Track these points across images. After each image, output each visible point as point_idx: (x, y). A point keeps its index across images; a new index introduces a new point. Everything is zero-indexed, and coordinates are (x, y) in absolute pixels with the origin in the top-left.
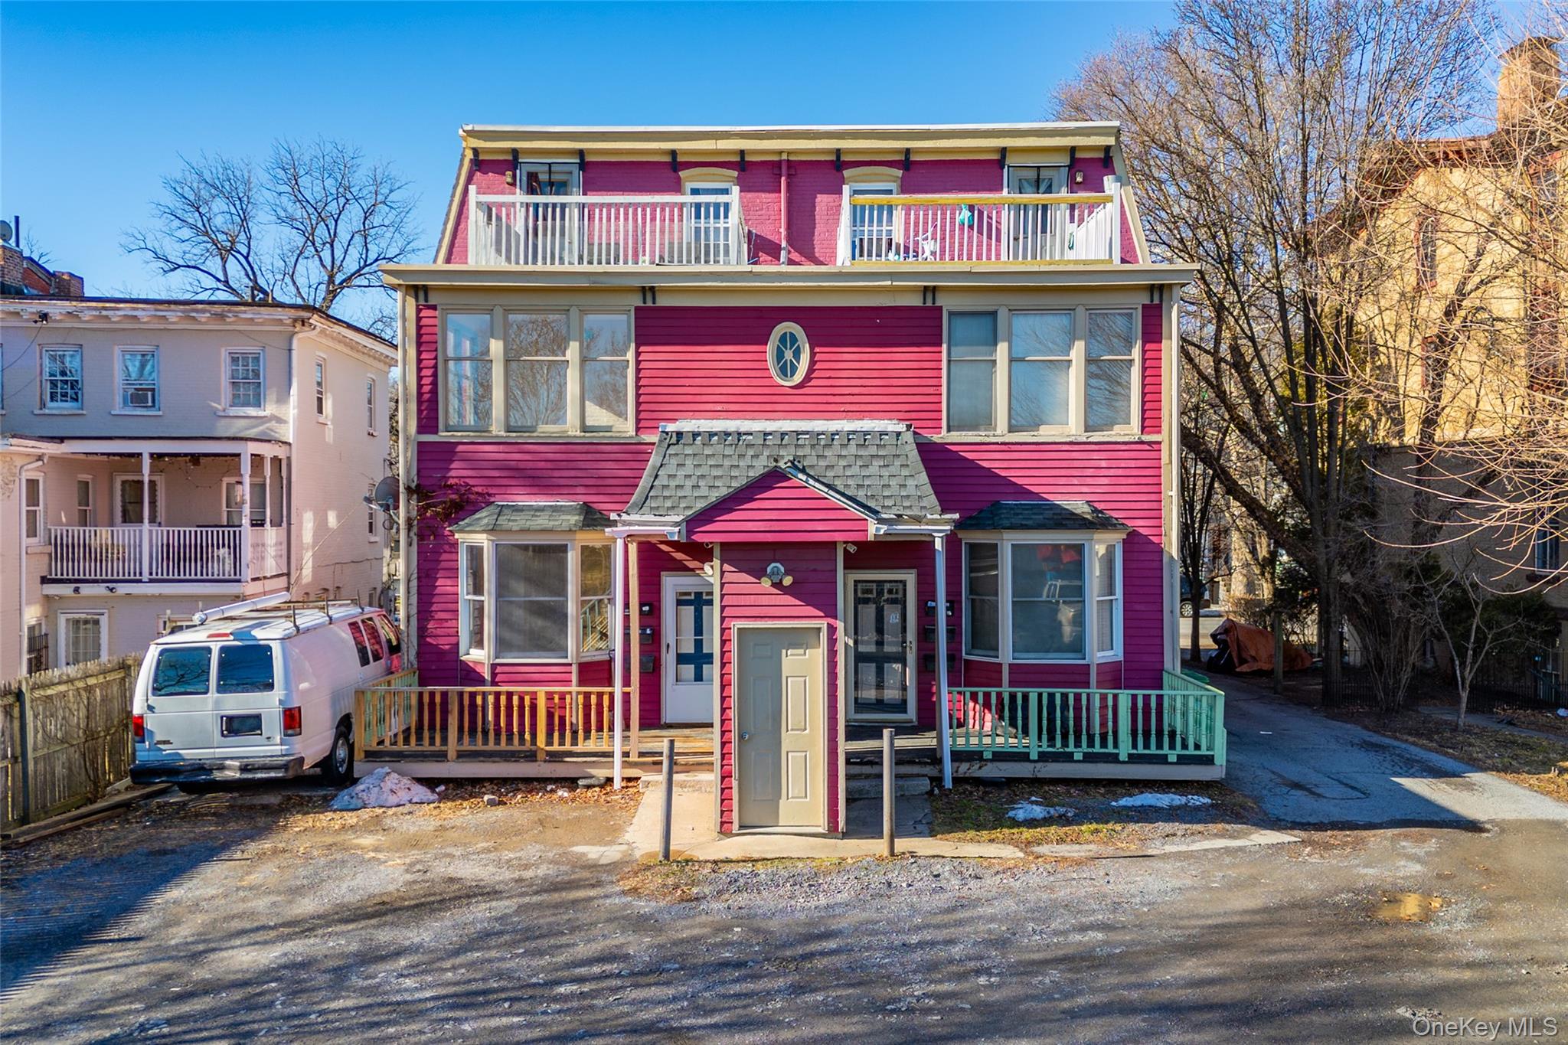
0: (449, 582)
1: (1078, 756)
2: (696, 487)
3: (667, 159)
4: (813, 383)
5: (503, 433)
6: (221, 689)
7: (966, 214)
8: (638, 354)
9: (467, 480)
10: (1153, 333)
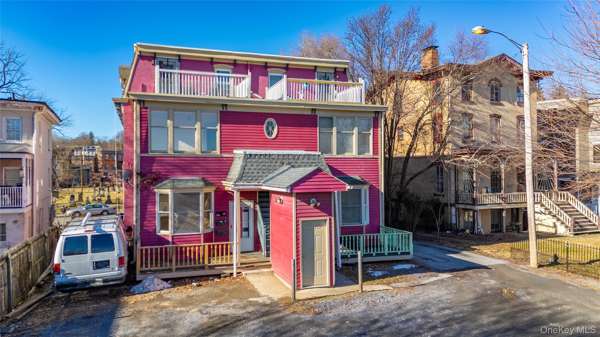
0: (152, 207)
1: (374, 255)
2: (258, 173)
3: (210, 60)
4: (279, 138)
5: (172, 153)
6: (93, 251)
7: (305, 85)
8: (221, 127)
9: (159, 170)
10: (376, 126)
